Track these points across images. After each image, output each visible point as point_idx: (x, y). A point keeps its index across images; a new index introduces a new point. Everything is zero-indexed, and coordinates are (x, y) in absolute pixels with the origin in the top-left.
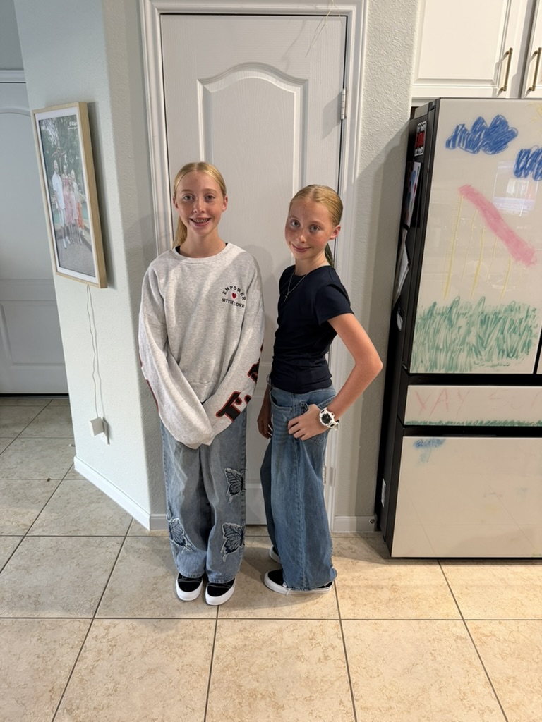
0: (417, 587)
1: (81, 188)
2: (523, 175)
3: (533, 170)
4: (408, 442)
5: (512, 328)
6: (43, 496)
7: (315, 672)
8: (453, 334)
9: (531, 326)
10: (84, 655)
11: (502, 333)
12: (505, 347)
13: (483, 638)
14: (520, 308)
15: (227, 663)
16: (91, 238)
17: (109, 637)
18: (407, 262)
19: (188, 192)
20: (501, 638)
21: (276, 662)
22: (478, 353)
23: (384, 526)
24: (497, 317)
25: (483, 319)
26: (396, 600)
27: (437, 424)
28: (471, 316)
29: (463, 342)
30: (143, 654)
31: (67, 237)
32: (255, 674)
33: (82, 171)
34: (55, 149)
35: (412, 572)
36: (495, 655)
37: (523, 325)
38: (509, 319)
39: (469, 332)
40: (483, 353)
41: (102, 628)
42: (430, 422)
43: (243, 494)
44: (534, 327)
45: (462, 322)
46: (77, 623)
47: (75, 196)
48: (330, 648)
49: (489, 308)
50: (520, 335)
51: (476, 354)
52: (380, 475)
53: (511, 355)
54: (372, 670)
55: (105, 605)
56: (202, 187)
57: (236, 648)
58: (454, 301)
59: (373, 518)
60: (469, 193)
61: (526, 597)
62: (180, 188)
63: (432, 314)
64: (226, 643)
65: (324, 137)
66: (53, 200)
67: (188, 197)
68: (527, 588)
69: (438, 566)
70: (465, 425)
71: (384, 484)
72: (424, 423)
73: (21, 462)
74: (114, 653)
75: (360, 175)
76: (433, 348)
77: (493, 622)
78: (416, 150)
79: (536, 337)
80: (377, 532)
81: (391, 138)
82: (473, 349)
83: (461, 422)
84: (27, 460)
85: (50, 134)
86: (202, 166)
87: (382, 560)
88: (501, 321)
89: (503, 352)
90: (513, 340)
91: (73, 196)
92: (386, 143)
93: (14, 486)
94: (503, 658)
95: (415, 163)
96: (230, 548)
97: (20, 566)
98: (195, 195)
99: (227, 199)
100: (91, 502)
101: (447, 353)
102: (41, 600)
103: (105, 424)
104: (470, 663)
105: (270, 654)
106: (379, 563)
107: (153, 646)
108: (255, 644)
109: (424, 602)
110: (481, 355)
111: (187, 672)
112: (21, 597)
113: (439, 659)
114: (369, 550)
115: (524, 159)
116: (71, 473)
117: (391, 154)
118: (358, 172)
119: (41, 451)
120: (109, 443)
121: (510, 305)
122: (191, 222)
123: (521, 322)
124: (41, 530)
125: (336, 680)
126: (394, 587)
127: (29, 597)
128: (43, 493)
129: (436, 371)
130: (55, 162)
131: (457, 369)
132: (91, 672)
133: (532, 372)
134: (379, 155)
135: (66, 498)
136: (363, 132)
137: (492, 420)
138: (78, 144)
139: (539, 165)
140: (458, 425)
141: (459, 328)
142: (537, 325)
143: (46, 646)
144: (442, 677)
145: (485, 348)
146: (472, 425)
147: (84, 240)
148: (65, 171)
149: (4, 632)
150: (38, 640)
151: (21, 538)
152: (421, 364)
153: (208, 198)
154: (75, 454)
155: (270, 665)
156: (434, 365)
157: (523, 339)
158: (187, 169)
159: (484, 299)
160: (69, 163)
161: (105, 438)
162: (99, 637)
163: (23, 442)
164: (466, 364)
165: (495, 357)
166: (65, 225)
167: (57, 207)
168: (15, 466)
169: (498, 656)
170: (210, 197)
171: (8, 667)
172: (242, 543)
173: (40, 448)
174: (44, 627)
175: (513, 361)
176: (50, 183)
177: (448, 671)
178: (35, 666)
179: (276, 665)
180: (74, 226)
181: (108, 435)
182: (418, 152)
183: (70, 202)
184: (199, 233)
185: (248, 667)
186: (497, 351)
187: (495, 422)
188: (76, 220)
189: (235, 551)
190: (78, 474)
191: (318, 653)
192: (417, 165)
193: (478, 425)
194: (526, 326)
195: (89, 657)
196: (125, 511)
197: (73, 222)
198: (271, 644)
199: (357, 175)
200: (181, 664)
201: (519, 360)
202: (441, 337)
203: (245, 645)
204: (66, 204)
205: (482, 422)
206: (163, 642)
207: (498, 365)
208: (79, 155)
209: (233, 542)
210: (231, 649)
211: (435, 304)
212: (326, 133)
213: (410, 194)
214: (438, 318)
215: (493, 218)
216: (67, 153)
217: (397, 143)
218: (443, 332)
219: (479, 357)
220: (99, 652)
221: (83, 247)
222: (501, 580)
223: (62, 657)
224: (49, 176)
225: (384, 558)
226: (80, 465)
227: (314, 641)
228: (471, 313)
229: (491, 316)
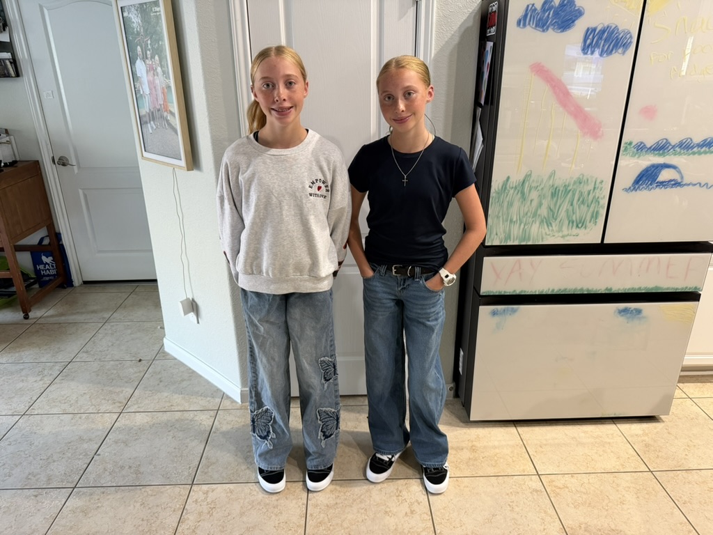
0: (495, 447)
1: (165, 73)
2: (589, 52)
3: (599, 48)
4: (484, 310)
5: (581, 200)
6: (136, 375)
7: (402, 525)
8: (526, 206)
9: (598, 198)
10: (186, 517)
11: (572, 205)
12: (574, 219)
13: (558, 490)
14: (588, 180)
15: (321, 519)
16: (177, 122)
17: (208, 501)
18: (482, 139)
19: (267, 80)
20: (573, 489)
21: (366, 517)
22: (549, 224)
23: (462, 392)
24: (566, 190)
25: (554, 191)
26: (476, 460)
27: (511, 294)
28: (542, 189)
29: (535, 215)
30: (242, 514)
31: (152, 122)
32: (347, 528)
33: (166, 56)
34: (138, 33)
35: (490, 433)
36: (568, 505)
37: (591, 197)
38: (577, 192)
39: (540, 204)
40: (553, 224)
41: (201, 493)
42: (505, 292)
43: (336, 379)
44: (602, 199)
45: (534, 195)
46: (177, 489)
47: (159, 81)
48: (416, 504)
49: (559, 182)
50: (588, 206)
51: (548, 226)
52: (458, 344)
53: (580, 225)
54: (455, 521)
55: (202, 472)
56: (282, 73)
57: (328, 506)
58: (526, 175)
59: (452, 385)
60: (539, 70)
61: (596, 453)
62: (258, 76)
63: (505, 188)
64: (319, 502)
65: (400, 18)
66: (137, 85)
67: (268, 85)
68: (596, 445)
69: (514, 428)
70: (537, 293)
71: (462, 353)
72: (499, 292)
73: (112, 345)
74: (214, 514)
75: (436, 55)
76: (507, 221)
77: (566, 476)
78: (489, 30)
79: (603, 208)
80: (456, 399)
81: (464, 18)
82: (545, 220)
83: (534, 291)
84: (118, 342)
85: (133, 20)
86: (280, 50)
87: (461, 424)
88: (571, 193)
89: (573, 222)
90: (581, 212)
91: (157, 82)
92: (460, 23)
93: (107, 367)
94: (575, 507)
95: (488, 43)
96: (327, 434)
97: (119, 440)
98: (275, 82)
99: (307, 83)
100: (183, 380)
101: (520, 225)
102: (142, 470)
103: (194, 304)
104: (545, 512)
105: (360, 510)
106: (458, 426)
107: (250, 507)
108: (346, 502)
109: (502, 460)
110: (552, 226)
111: (284, 529)
112: (122, 467)
113: (517, 509)
114: (449, 415)
115: (591, 37)
116: (161, 353)
117: (464, 34)
118: (433, 52)
119: (131, 334)
120: (198, 323)
121: (579, 178)
122: (273, 112)
123: (589, 194)
124: (136, 406)
125: (422, 531)
126: (474, 448)
127: (130, 467)
128: (136, 373)
129: (510, 243)
130: (139, 47)
131: (529, 240)
132: (194, 531)
133: (599, 242)
134: (453, 35)
135: (159, 376)
136: (438, 13)
137: (562, 288)
138: (162, 29)
139: (605, 42)
140: (531, 293)
141: (531, 201)
142: (604, 196)
143: (150, 511)
144: (520, 525)
145: (556, 220)
146: (544, 293)
147: (169, 124)
148: (149, 56)
149: (108, 499)
150: (141, 505)
151: (118, 415)
152: (496, 236)
153: (289, 84)
154: (165, 335)
155: (360, 520)
156: (508, 237)
157: (591, 209)
158: (264, 55)
159: (554, 173)
160: (152, 48)
161: (195, 317)
162: (199, 500)
163: (113, 326)
164: (537, 236)
165: (565, 228)
166: (150, 110)
167: (142, 93)
168: (106, 349)
169: (571, 505)
170: (290, 83)
171: (115, 530)
172: (337, 427)
173: (129, 331)
174: (146, 494)
175: (581, 232)
176: (134, 69)
177: (524, 519)
178: (140, 528)
179: (366, 520)
180: (159, 110)
181: (198, 315)
182: (490, 32)
183: (155, 87)
184: (281, 123)
185: (340, 522)
186: (567, 222)
187: (566, 289)
188: (161, 105)
189: (332, 436)
190: (168, 354)
191: (405, 508)
192: (490, 45)
193: (549, 293)
194: (594, 197)
195: (190, 519)
196: (216, 387)
197: (158, 107)
198: (361, 502)
199: (433, 55)
200: (277, 522)
201: (588, 230)
202: (514, 209)
203: (336, 503)
204: (150, 89)
205: (553, 290)
206: (259, 503)
207: (568, 235)
208: (162, 40)
209: (329, 427)
210: (323, 508)
211: (508, 178)
212: (402, 14)
213: (483, 73)
214: (512, 191)
215: (562, 94)
216: (151, 38)
217: (470, 23)
218: (516, 204)
219: (550, 228)
220: (200, 514)
221: (169, 131)
222: (572, 438)
223: (166, 519)
224: (132, 62)
225: (463, 422)
226: (170, 346)
227: (400, 498)
228: (542, 186)
229: (561, 189)
